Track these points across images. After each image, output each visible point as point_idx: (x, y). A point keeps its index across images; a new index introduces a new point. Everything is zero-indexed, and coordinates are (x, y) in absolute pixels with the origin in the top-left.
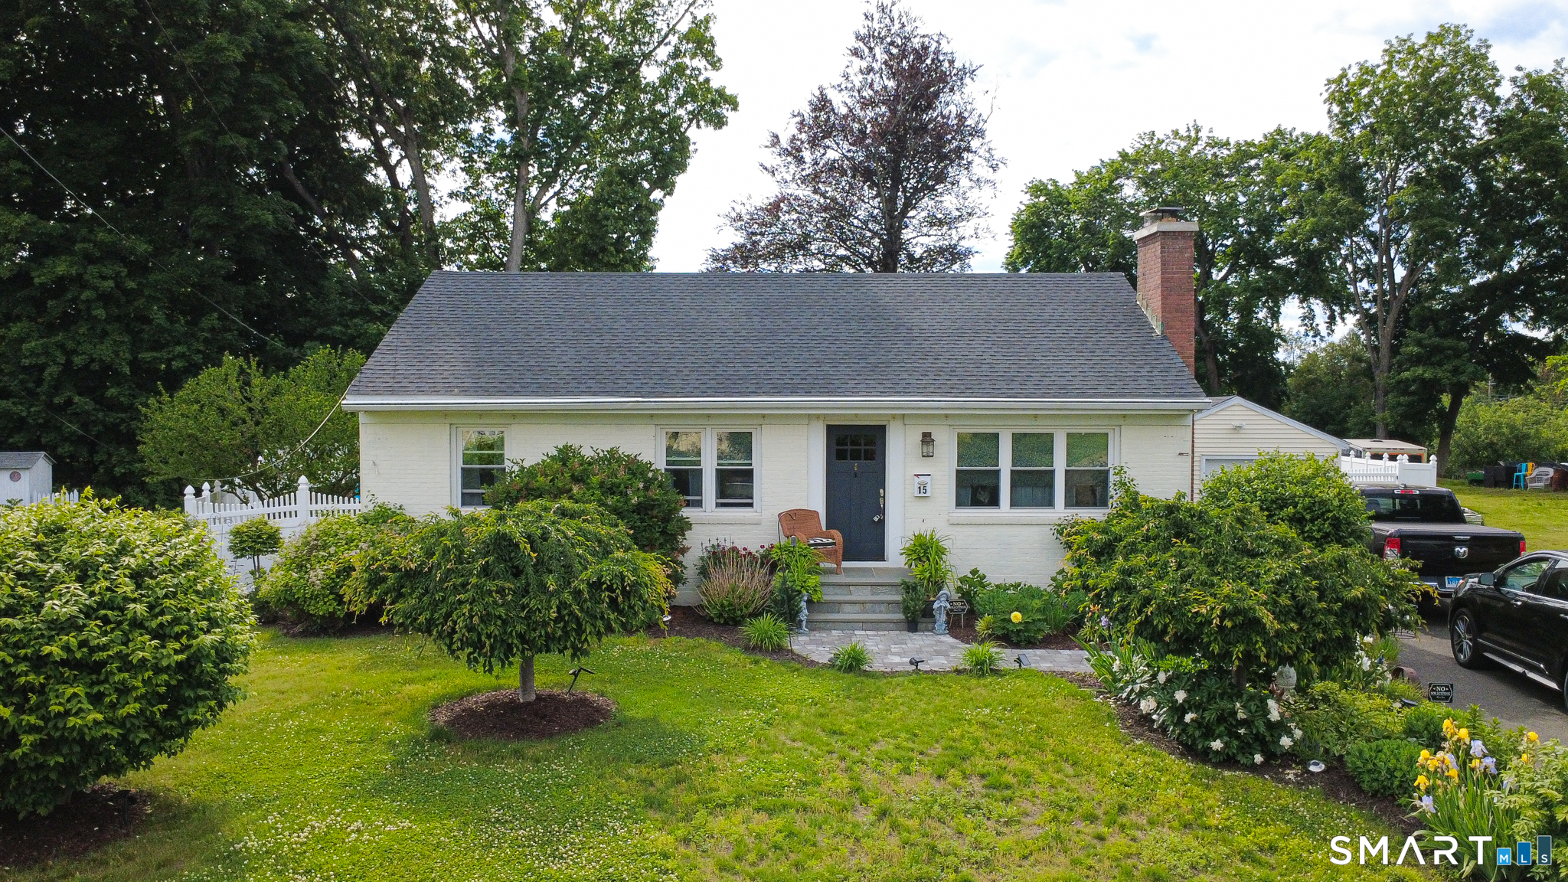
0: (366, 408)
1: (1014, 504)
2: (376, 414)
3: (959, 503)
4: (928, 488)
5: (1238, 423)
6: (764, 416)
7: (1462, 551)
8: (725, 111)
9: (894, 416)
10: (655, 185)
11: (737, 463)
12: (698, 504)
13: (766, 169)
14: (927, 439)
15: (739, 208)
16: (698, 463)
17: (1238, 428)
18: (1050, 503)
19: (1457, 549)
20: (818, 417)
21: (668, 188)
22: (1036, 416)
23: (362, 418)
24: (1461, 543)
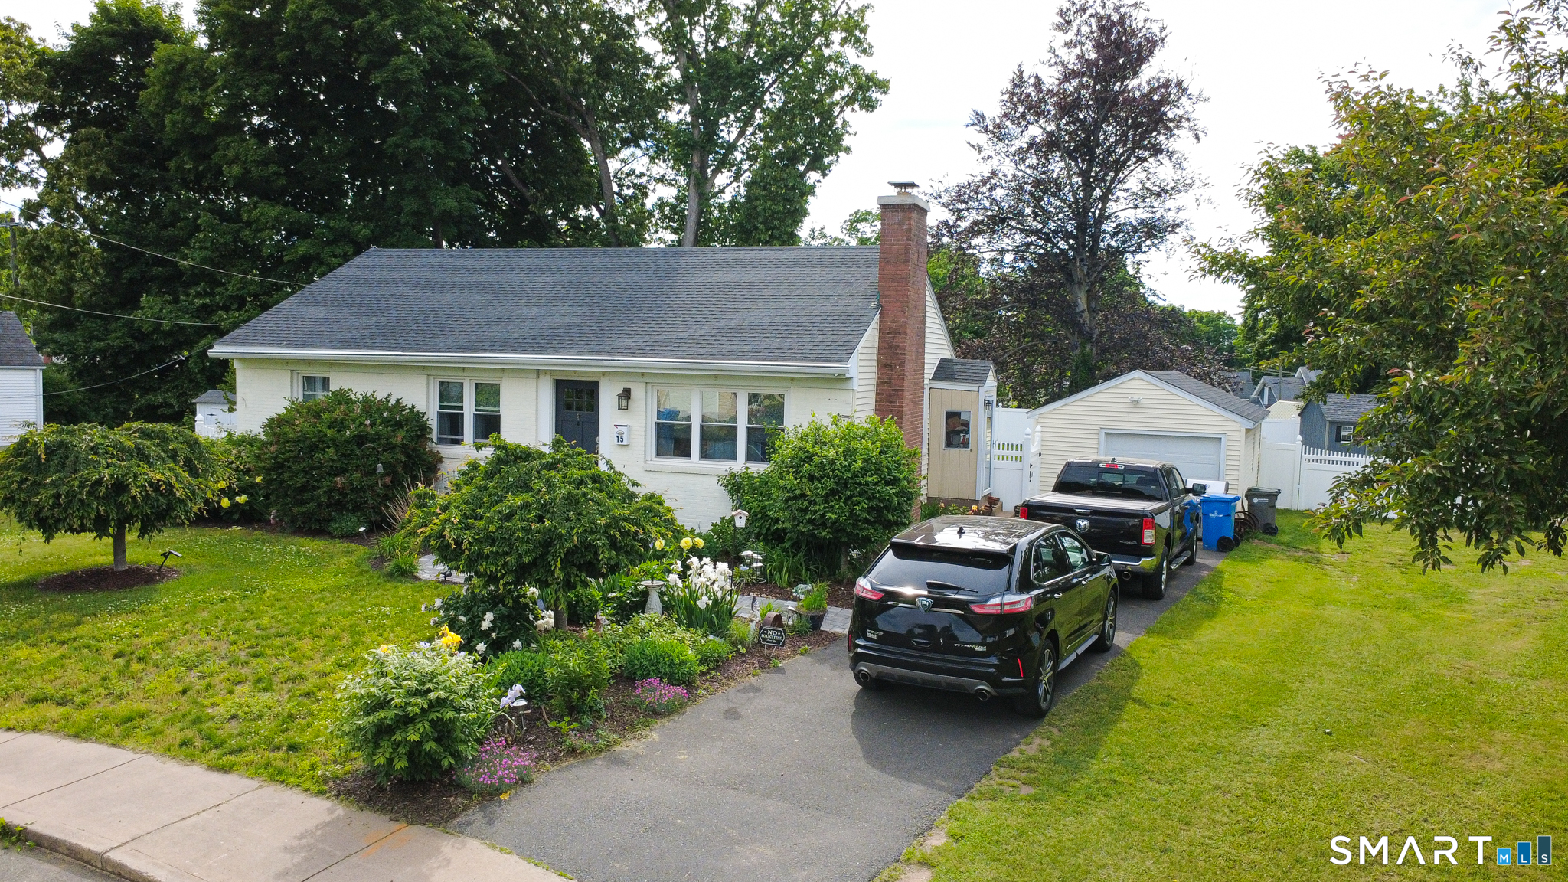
0: (240, 356)
1: (705, 455)
2: (247, 361)
3: (660, 452)
4: (625, 437)
5: (1136, 397)
6: (503, 370)
7: (1083, 524)
8: (875, 94)
9: (604, 374)
10: (811, 167)
11: (489, 411)
12: (457, 442)
13: (973, 147)
14: (627, 394)
15: (936, 186)
16: (461, 408)
17: (1135, 402)
18: (734, 457)
19: (1079, 522)
20: (546, 372)
21: (824, 170)
22: (716, 377)
23: (236, 364)
24: (1084, 516)
